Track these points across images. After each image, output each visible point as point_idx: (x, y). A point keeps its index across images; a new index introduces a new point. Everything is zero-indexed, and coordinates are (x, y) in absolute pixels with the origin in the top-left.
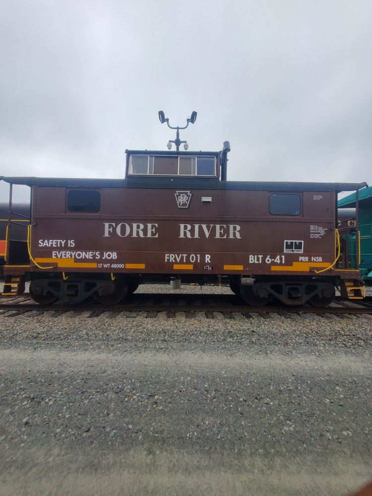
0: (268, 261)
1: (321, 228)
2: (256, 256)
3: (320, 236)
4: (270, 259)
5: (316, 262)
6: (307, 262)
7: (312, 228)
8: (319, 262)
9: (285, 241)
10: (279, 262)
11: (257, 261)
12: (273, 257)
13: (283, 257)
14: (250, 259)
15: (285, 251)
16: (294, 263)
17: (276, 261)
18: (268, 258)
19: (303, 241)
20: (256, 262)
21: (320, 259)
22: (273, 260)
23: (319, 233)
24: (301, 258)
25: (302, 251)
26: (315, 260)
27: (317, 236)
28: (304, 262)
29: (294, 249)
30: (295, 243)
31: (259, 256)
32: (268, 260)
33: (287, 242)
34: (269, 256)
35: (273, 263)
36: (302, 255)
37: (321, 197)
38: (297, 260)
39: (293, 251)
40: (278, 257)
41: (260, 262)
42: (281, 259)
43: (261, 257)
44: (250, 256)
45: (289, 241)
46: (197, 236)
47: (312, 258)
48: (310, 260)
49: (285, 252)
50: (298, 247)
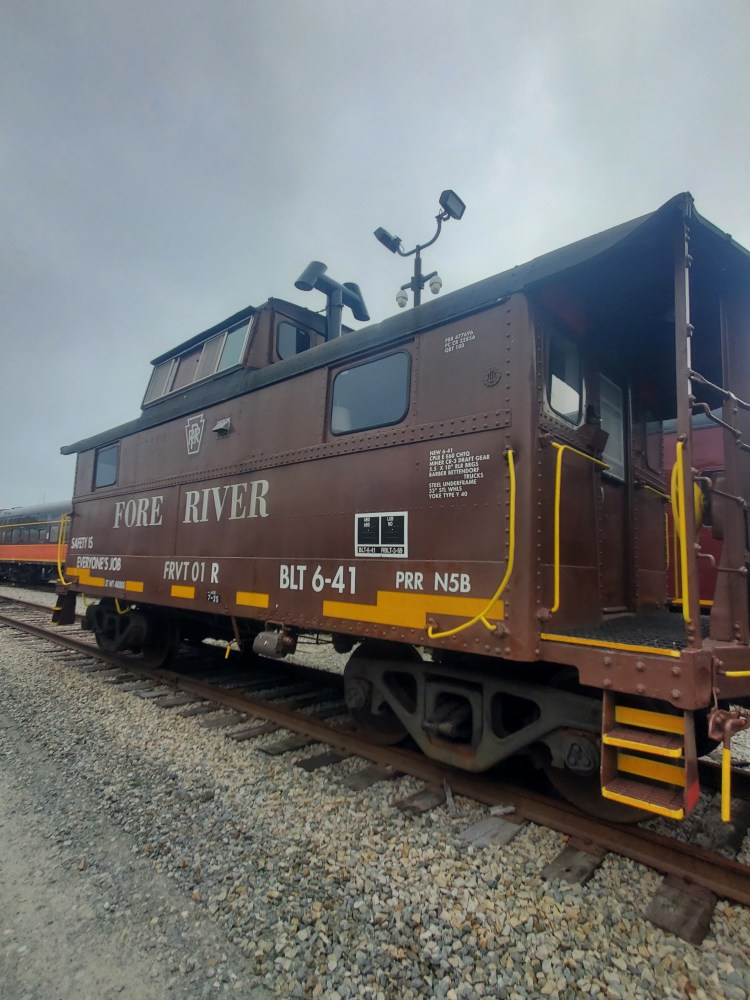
0: (318, 582)
1: (465, 456)
2: (292, 567)
3: (465, 488)
4: (321, 578)
5: (449, 594)
6: (418, 591)
7: (435, 457)
8: (458, 594)
9: (357, 516)
10: (341, 587)
11: (295, 583)
12: (329, 572)
13: (352, 570)
14: (283, 576)
15: (360, 551)
16: (381, 595)
17: (334, 585)
18: (317, 576)
19: (405, 514)
20: (294, 587)
21: (464, 583)
22: (328, 581)
23: (460, 477)
24: (402, 577)
25: (402, 552)
26: (445, 587)
27: (453, 488)
28: (409, 591)
29: (380, 545)
30: (385, 519)
31: (299, 568)
32: (318, 579)
33: (361, 521)
34: (319, 568)
35: (330, 593)
36: (404, 566)
37: (469, 335)
38: (390, 586)
39: (378, 550)
40: (341, 570)
41: (301, 588)
42: (347, 580)
43: (302, 568)
44: (284, 567)
45: (367, 516)
46: (204, 519)
47: (437, 576)
48: (428, 588)
49: (357, 554)
50: (393, 534)
